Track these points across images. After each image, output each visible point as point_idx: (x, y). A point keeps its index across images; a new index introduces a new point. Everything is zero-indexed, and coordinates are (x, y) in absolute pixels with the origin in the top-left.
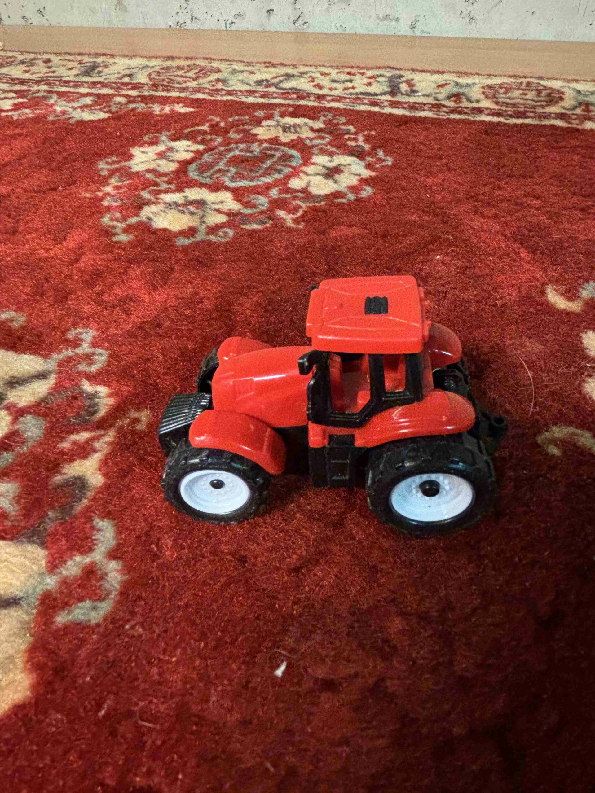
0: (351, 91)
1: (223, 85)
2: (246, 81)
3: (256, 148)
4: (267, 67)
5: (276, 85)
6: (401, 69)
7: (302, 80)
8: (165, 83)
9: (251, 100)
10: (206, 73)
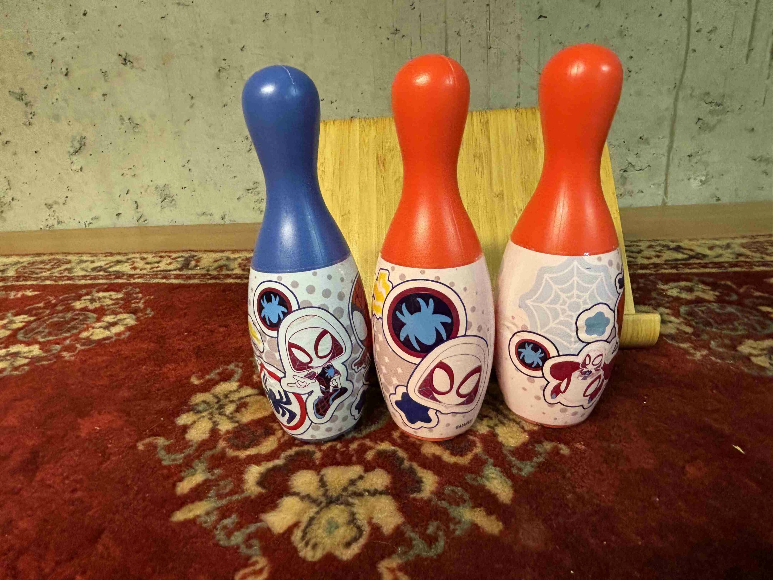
0: (155, 269)
1: (69, 273)
2: (86, 269)
3: (69, 315)
4: (106, 256)
5: (105, 270)
6: (197, 251)
7: (126, 264)
8: (26, 275)
9: (83, 282)
10: (59, 265)
